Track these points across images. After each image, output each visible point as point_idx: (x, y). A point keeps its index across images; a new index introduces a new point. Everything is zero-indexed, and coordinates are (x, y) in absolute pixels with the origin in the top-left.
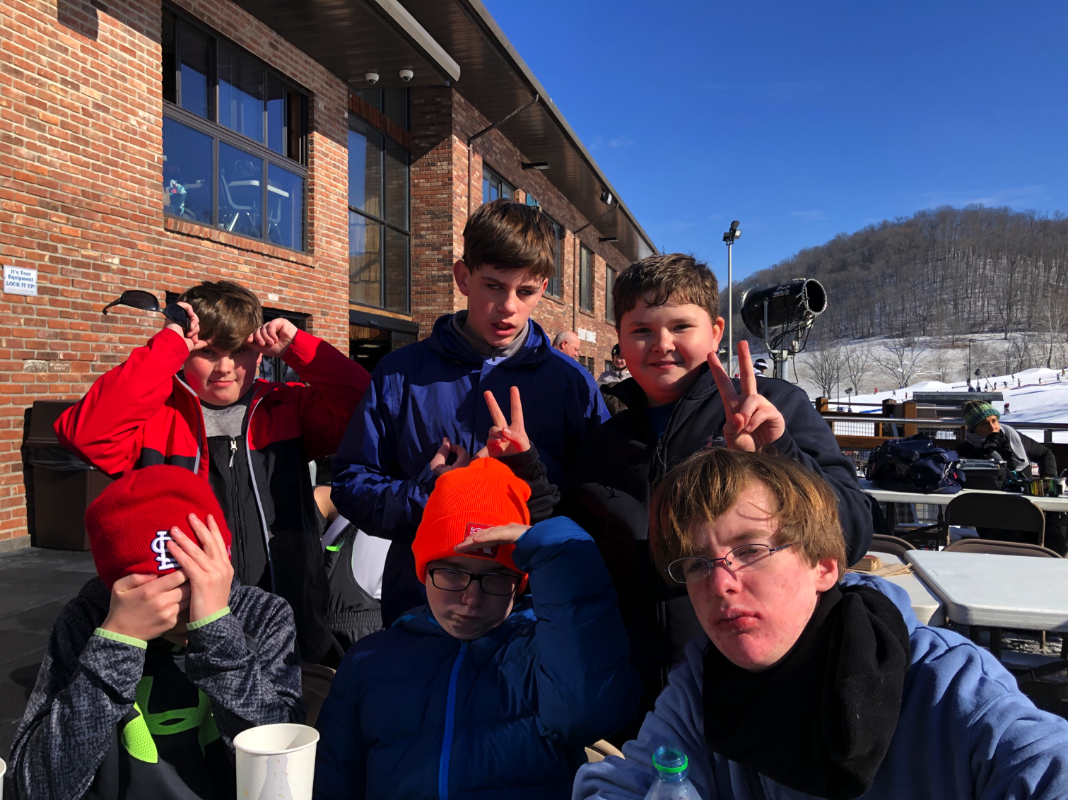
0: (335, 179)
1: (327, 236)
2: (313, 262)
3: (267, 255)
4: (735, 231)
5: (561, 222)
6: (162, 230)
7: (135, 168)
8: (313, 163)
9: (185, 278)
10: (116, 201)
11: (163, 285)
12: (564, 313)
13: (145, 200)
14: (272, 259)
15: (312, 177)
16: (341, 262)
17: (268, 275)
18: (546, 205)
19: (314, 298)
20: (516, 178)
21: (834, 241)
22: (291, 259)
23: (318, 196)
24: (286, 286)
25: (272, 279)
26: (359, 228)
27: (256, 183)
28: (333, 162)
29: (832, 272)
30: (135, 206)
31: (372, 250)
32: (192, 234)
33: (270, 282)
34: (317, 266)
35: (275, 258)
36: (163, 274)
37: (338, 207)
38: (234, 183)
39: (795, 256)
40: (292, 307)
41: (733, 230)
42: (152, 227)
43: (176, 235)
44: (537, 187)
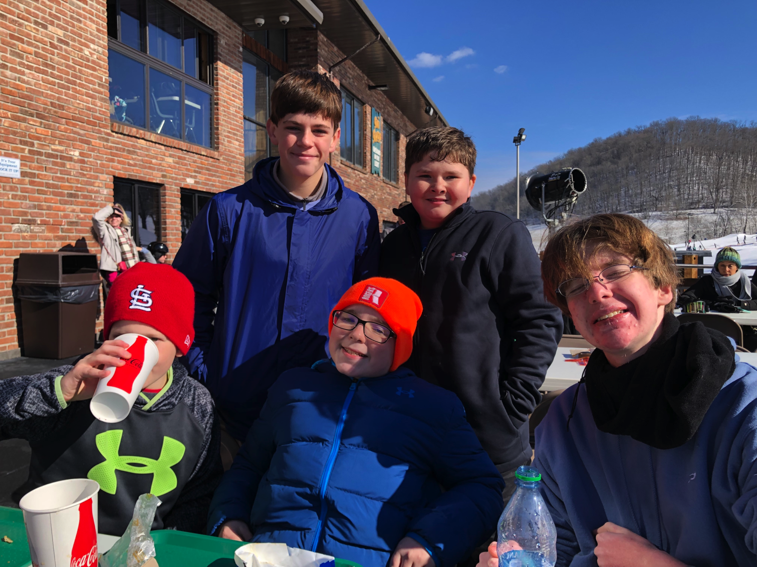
0: (234, 96)
1: (228, 137)
2: (218, 156)
3: (185, 151)
4: (521, 136)
5: (397, 129)
6: (109, 131)
7: (89, 87)
8: (217, 84)
9: (127, 166)
10: (75, 110)
11: (111, 171)
12: (399, 195)
13: (96, 110)
14: (189, 153)
15: (217, 94)
16: (238, 156)
17: (186, 165)
18: (386, 116)
19: (219, 182)
20: (364, 96)
21: (593, 143)
22: (203, 153)
23: (221, 108)
24: (200, 173)
25: (189, 167)
26: (251, 133)
27: (177, 98)
28: (232, 83)
29: (590, 166)
30: (89, 114)
31: (261, 149)
32: (131, 134)
33: (188, 170)
34: (221, 158)
35: (191, 152)
36: (111, 164)
37: (236, 116)
38: (161, 99)
39: (565, 155)
40: (203, 188)
41: (520, 135)
42: (102, 130)
43: (120, 135)
44: (379, 103)
